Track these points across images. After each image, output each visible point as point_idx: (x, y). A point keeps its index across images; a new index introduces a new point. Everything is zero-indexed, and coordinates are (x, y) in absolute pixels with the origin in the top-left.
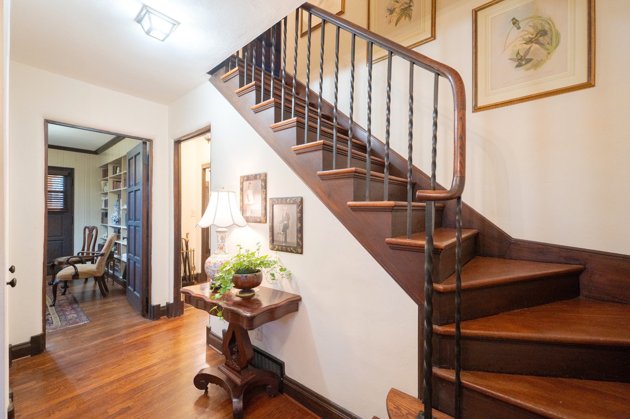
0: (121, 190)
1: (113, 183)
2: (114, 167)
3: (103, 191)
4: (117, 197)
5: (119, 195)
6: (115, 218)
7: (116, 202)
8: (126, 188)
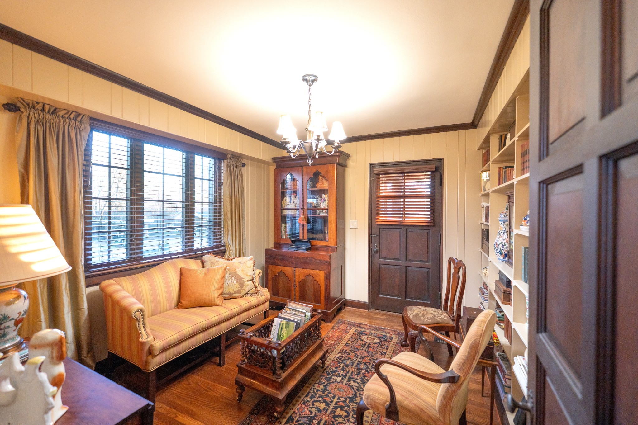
0: (513, 183)
1: (500, 171)
2: (501, 137)
3: (485, 190)
4: (507, 200)
5: (509, 197)
6: (502, 248)
7: (505, 212)
8: (527, 175)
